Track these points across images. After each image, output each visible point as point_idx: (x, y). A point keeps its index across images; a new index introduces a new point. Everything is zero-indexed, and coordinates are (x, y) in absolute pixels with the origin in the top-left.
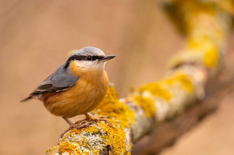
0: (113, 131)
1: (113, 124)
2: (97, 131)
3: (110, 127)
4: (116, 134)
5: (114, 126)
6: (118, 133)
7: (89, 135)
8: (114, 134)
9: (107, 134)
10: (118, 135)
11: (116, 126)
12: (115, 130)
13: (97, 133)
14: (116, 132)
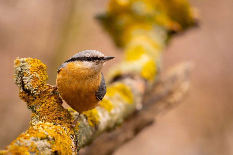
0: (60, 137)
1: (60, 130)
2: (45, 136)
3: (58, 133)
4: (63, 140)
5: (61, 133)
6: (65, 140)
7: (38, 140)
8: (61, 140)
9: (55, 140)
10: (65, 141)
11: (63, 132)
12: (62, 136)
13: (45, 139)
14: (63, 138)
